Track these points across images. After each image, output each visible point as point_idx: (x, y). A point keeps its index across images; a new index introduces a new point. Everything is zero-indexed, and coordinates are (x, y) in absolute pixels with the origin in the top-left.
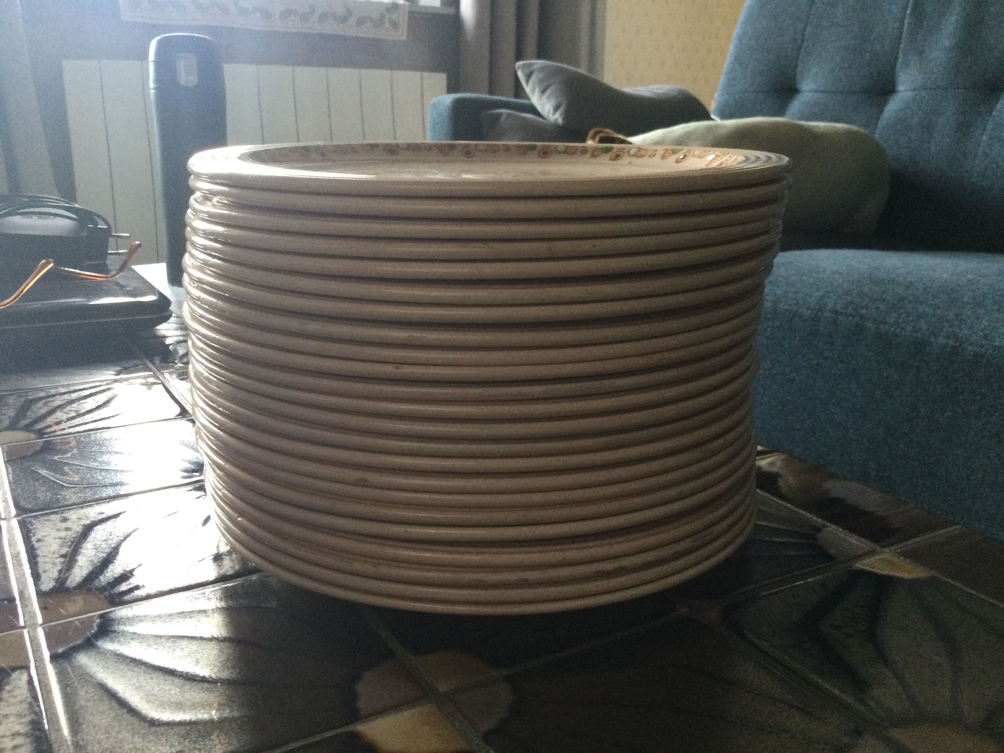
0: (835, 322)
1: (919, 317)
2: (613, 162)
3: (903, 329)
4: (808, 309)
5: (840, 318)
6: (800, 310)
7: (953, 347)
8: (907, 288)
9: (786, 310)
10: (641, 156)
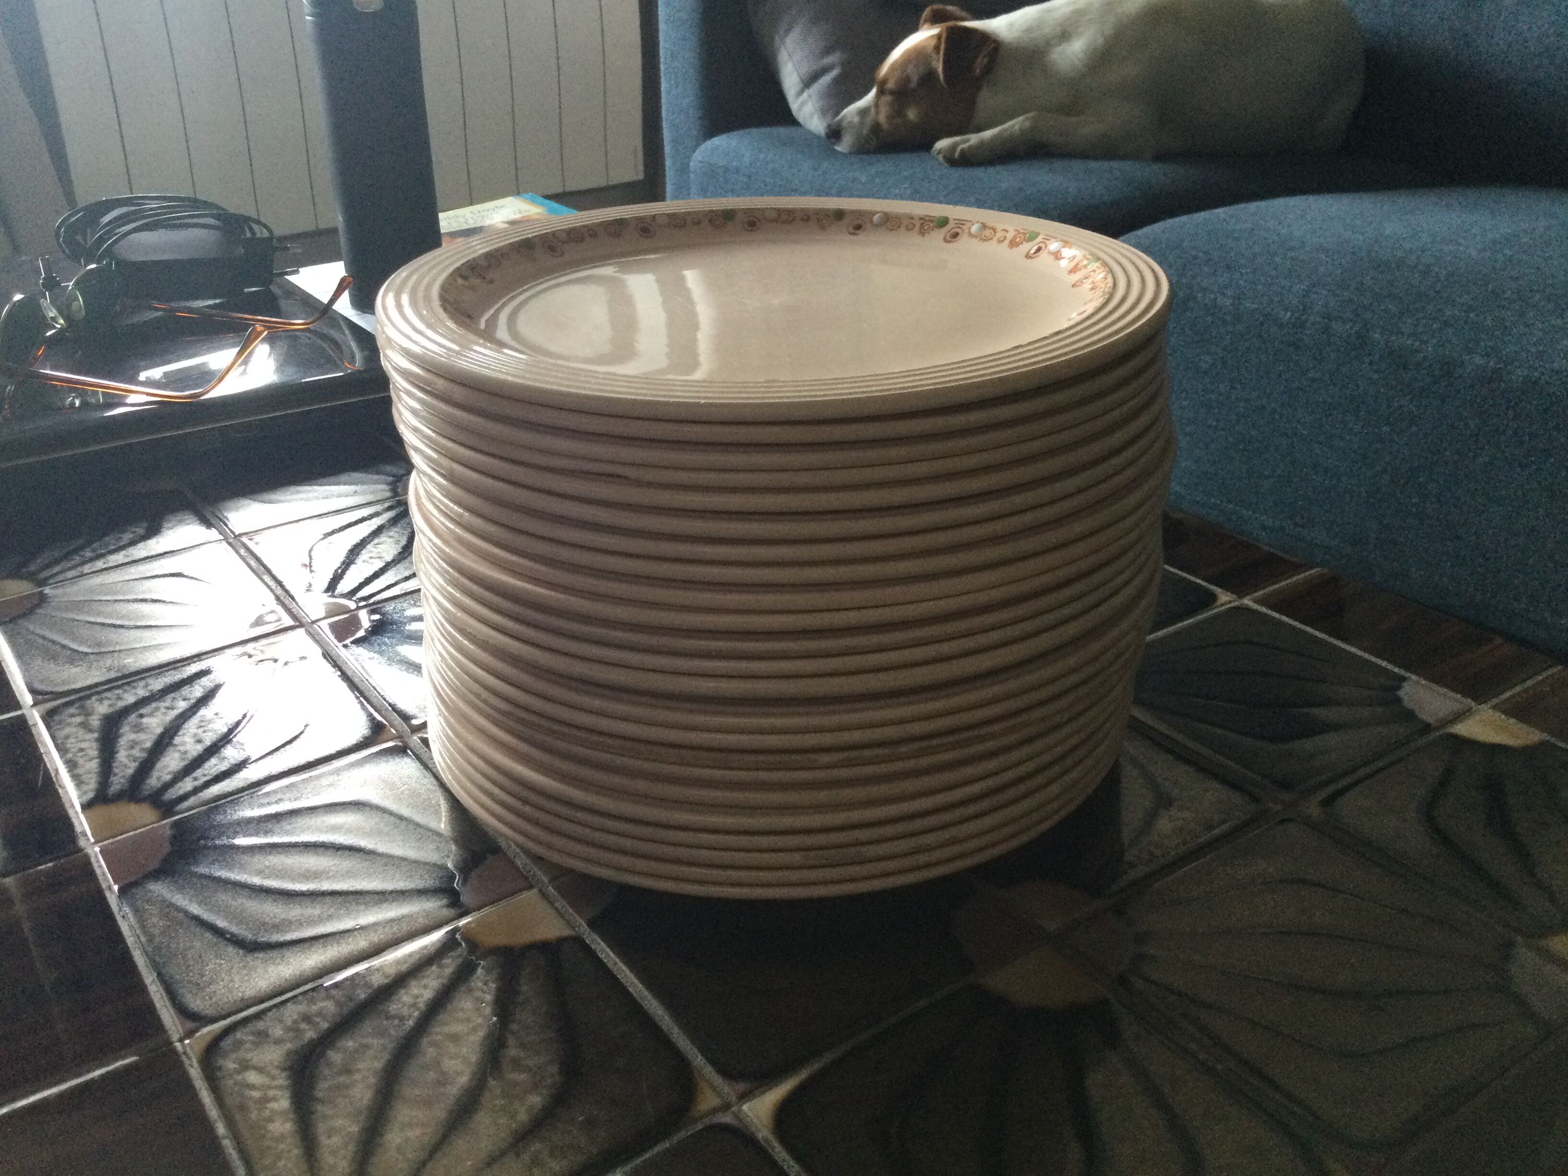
0: (1326, 329)
1: (1446, 324)
2: (949, 245)
3: (1422, 342)
4: (1286, 310)
5: (1334, 325)
6: (1275, 311)
7: (1495, 371)
8: (1425, 273)
9: (1255, 310)
10: (986, 239)
